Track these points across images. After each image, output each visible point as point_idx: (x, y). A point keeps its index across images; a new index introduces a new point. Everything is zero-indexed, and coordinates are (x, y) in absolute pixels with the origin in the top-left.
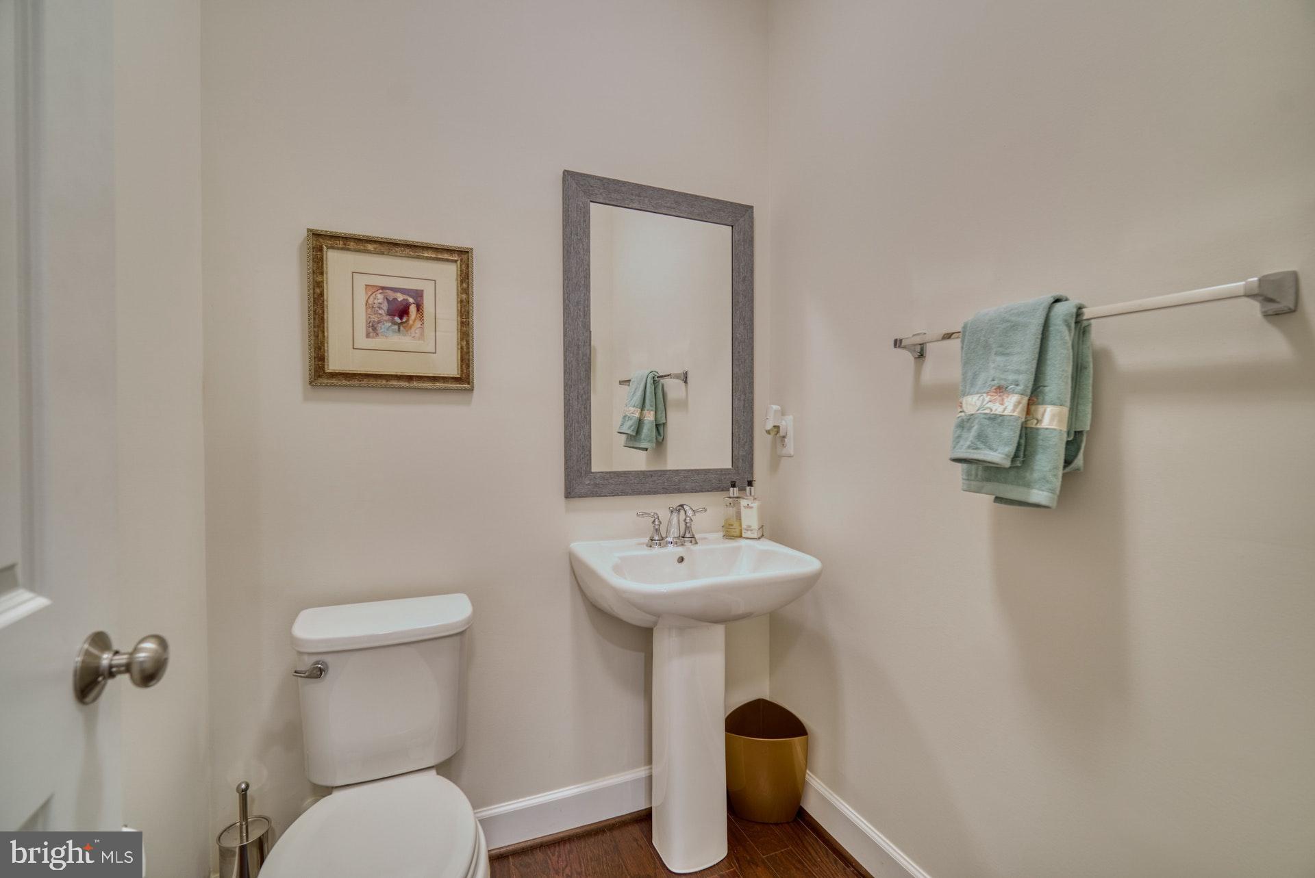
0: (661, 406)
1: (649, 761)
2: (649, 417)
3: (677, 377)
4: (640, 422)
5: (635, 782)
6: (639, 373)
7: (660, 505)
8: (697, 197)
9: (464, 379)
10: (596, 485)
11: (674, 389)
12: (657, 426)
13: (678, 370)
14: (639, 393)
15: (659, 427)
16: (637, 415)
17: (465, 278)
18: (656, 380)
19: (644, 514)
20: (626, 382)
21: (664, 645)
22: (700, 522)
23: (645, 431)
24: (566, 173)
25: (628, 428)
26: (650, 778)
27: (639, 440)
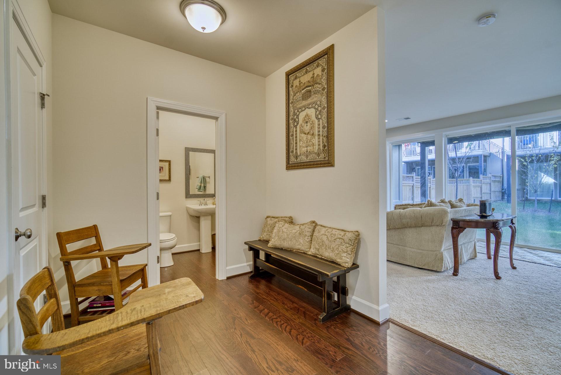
0: (205, 182)
1: (200, 242)
2: (203, 185)
3: (208, 177)
4: (201, 186)
5: (197, 244)
6: (201, 176)
7: (202, 200)
8: (207, 150)
9: (170, 180)
10: (191, 196)
11: (207, 179)
12: (204, 187)
13: (208, 176)
14: (200, 180)
15: (205, 187)
16: (200, 185)
17: (170, 165)
18: (204, 178)
19: (199, 201)
20: (198, 177)
21: (202, 219)
22: (208, 202)
23: (202, 188)
24: (186, 148)
25: (198, 187)
26: (200, 244)
27: (200, 190)
